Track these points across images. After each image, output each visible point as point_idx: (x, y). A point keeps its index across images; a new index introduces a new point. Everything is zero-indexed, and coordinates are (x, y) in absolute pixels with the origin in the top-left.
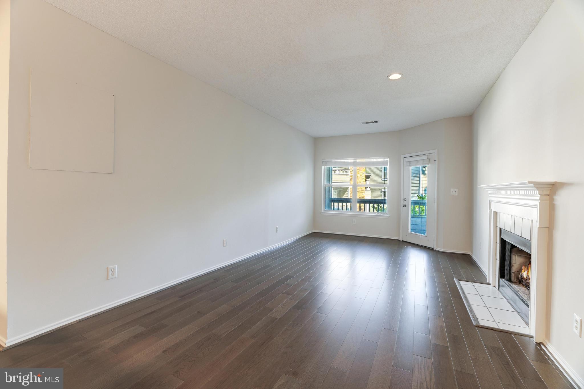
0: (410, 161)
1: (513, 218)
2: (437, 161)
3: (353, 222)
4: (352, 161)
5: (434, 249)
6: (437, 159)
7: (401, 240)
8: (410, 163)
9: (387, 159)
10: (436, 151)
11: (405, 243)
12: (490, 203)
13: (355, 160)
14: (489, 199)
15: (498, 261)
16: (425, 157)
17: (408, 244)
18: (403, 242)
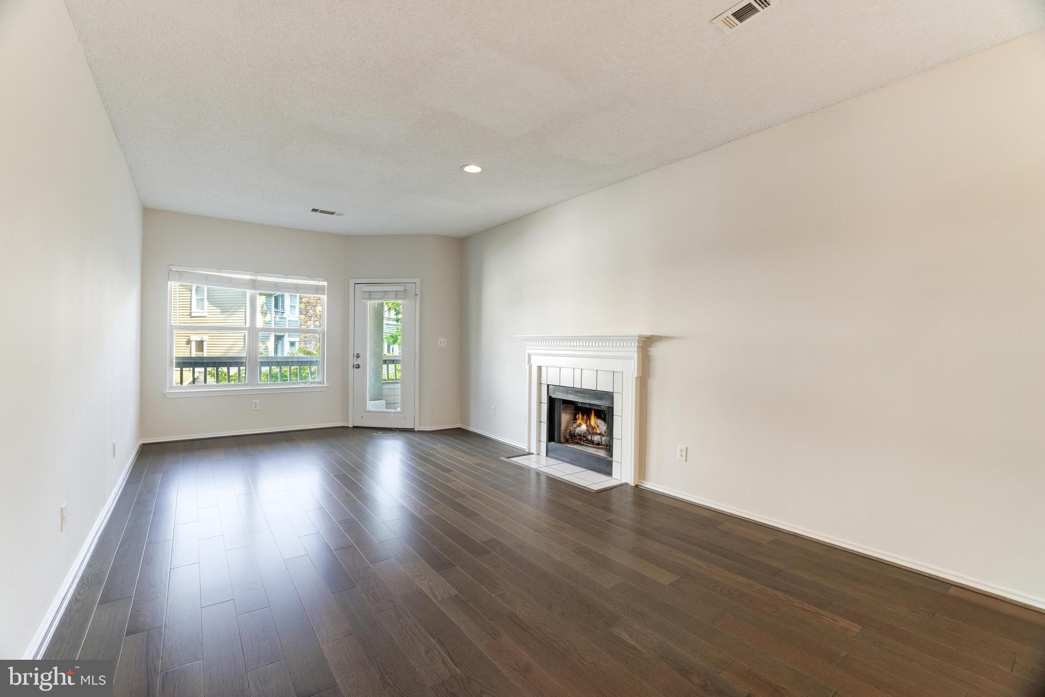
0: (370, 292)
1: (578, 372)
2: (418, 297)
3: (254, 405)
4: (247, 277)
5: (416, 429)
6: (418, 292)
7: (351, 426)
8: (370, 295)
9: (325, 284)
10: (418, 281)
11: (357, 430)
12: (529, 356)
13: (253, 277)
14: (528, 351)
15: (546, 424)
16: (401, 288)
17: (364, 430)
18: (355, 429)
